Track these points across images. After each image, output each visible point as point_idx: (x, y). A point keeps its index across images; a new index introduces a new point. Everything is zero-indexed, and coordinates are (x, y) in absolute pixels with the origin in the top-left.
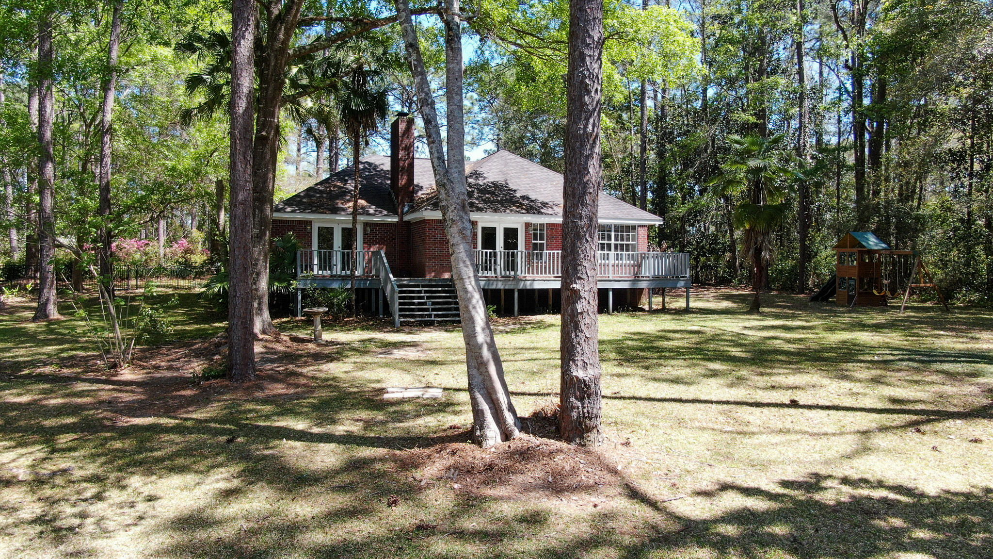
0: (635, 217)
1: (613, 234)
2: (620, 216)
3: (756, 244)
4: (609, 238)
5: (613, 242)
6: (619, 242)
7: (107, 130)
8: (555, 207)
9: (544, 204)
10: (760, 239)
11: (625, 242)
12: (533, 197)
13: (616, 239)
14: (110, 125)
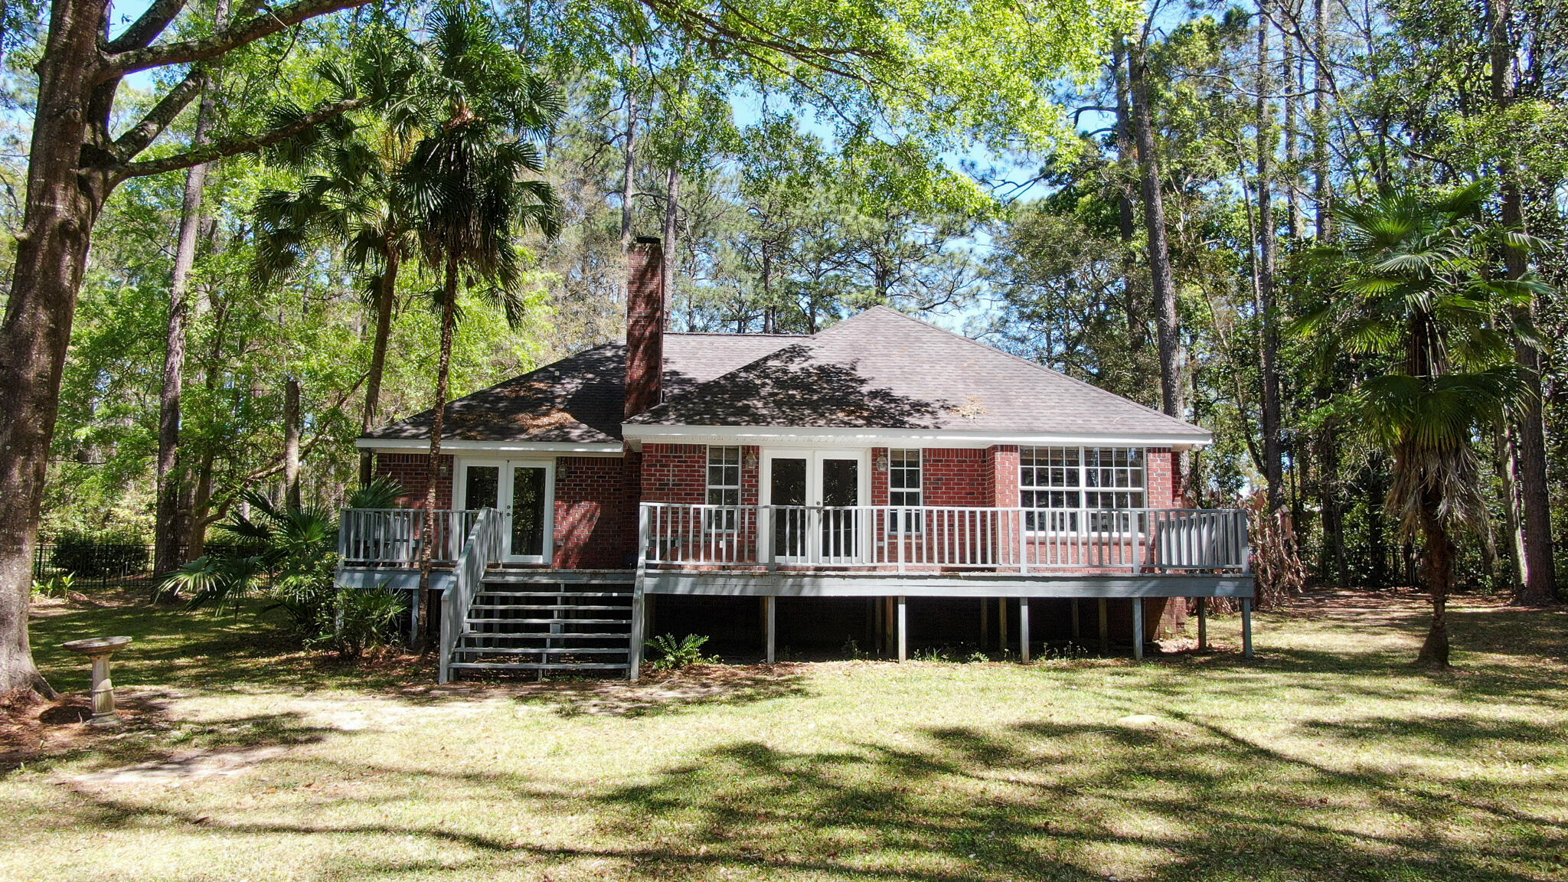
0: (1139, 430)
1: (1082, 470)
2: (1099, 428)
3: (1422, 479)
4: (1073, 479)
5: (1083, 487)
6: (1100, 489)
7: (177, 309)
8: (942, 413)
9: (919, 407)
10: (1433, 467)
11: (1114, 489)
12: (897, 393)
13: (1090, 482)
14: (182, 300)
